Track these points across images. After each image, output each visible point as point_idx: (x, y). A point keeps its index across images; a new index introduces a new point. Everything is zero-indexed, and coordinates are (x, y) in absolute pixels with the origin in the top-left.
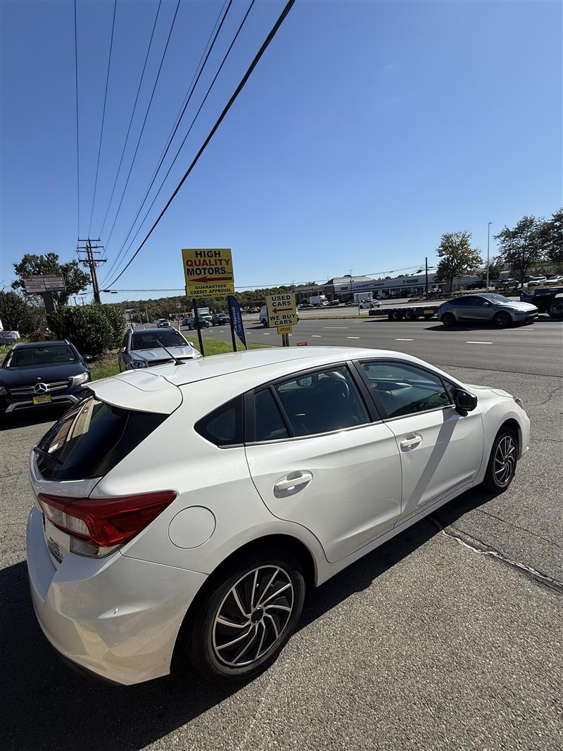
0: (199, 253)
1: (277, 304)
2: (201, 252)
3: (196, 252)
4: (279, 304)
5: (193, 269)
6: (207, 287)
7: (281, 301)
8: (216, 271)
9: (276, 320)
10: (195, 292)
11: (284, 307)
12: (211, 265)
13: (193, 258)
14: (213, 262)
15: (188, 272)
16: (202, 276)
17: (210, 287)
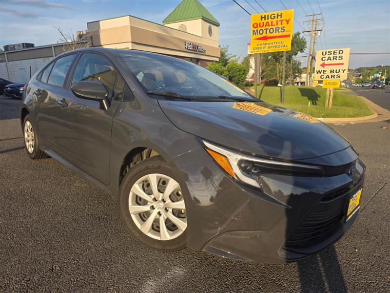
0: (263, 16)
1: (326, 59)
2: (265, 16)
3: (262, 16)
4: (329, 59)
5: (257, 30)
6: (266, 44)
7: (332, 56)
8: (276, 30)
9: (322, 74)
10: (256, 49)
11: (335, 62)
12: (272, 25)
13: (258, 21)
14: (274, 23)
15: (254, 33)
16: (264, 35)
17: (269, 44)
